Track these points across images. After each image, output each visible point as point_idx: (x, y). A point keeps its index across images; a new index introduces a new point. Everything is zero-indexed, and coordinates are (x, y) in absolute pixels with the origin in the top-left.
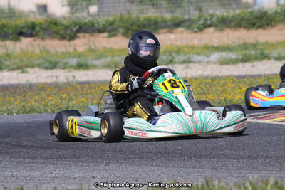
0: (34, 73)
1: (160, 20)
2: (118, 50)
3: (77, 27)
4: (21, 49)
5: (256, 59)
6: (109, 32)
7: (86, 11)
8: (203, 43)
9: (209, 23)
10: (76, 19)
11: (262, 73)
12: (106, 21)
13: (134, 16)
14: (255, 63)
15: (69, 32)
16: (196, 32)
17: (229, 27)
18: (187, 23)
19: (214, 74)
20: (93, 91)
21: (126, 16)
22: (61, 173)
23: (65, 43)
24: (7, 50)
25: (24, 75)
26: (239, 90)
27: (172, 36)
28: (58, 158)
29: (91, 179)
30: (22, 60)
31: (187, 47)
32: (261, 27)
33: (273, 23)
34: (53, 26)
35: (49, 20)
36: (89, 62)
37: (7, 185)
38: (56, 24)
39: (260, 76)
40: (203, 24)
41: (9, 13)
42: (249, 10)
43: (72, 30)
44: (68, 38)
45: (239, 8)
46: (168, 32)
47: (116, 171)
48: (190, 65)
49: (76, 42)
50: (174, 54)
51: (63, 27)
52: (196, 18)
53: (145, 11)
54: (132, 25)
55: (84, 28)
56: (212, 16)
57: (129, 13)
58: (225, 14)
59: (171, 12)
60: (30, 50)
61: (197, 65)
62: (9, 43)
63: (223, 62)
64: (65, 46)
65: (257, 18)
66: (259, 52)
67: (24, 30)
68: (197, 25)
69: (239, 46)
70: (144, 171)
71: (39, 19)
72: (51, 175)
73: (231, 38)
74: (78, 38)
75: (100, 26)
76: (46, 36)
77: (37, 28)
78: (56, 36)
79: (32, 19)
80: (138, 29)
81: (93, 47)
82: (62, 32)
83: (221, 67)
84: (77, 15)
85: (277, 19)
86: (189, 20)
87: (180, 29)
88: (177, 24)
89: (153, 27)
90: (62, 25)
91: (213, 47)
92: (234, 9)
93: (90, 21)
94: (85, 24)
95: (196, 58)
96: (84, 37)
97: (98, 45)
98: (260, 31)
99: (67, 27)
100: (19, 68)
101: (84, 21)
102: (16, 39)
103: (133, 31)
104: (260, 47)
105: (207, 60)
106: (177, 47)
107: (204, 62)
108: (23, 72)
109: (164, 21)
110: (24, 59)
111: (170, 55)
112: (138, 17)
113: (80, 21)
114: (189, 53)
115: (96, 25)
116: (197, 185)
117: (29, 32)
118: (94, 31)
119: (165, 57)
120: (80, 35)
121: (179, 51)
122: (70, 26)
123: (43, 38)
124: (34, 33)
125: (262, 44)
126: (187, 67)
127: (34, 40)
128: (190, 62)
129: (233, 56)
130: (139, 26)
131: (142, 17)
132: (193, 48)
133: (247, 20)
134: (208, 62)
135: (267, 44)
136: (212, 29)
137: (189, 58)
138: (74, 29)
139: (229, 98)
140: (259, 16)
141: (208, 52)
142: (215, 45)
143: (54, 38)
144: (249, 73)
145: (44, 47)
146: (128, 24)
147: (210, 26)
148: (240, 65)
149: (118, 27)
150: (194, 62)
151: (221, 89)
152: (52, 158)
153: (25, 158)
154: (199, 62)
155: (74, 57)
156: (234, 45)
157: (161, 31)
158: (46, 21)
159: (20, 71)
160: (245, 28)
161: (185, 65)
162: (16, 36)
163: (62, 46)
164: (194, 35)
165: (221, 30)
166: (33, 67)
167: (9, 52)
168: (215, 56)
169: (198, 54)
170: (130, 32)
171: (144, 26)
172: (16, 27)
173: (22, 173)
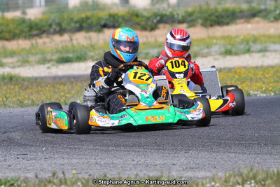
1: (238, 10)
3: (158, 18)
4: (104, 40)
6: (188, 22)
7: (166, 2)
10: (156, 11)
12: (186, 12)
13: (213, 5)
15: (150, 23)
16: (272, 22)
18: (263, 14)
21: (204, 7)
22: (142, 161)
23: (146, 33)
24: (91, 41)
27: (249, 26)
28: (140, 146)
29: (171, 166)
31: (264, 36)
34: (135, 18)
35: (131, 12)
37: (91, 172)
38: (137, 15)
41: (93, 5)
43: (153, 21)
44: (149, 28)
47: (195, 158)
48: (267, 54)
49: (157, 32)
50: (251, 43)
51: (144, 19)
52: (273, 8)
53: (223, 2)
54: (210, 16)
55: (165, 18)
57: (207, 3)
59: (248, 2)
61: (274, 53)
62: (93, 35)
64: (147, 37)
67: (108, 23)
68: (274, 15)
70: (222, 158)
71: (121, 11)
72: (133, 163)
74: (158, 28)
75: (180, 17)
77: (120, 20)
78: (137, 26)
79: (114, 11)
80: (216, 19)
82: (143, 23)
84: (157, 6)
87: (256, 19)
88: (253, 14)
90: (143, 16)
93: (170, 13)
94: (166, 15)
95: (272, 47)
96: (164, 27)
99: (148, 19)
101: (164, 13)
102: (100, 31)
106: (254, 36)
109: (241, 12)
111: (247, 44)
113: (160, 13)
114: (265, 42)
115: (176, 16)
117: (111, 24)
118: (174, 22)
119: (242, 47)
120: (161, 26)
121: (255, 40)
122: (151, 17)
124: (117, 25)
126: (264, 56)
130: (217, 17)
131: (220, 8)
137: (266, 47)
138: (155, 21)
143: (136, 29)
146: (206, 15)
150: (271, 51)
152: (134, 145)
153: (108, 146)
154: (275, 51)
155: (155, 47)
157: (238, 21)
158: (129, 13)
161: (261, 54)
162: (99, 27)
163: (143, 37)
167: (93, 43)
169: (274, 43)
170: (209, 22)
171: (222, 17)
172: (99, 19)
173: (105, 161)
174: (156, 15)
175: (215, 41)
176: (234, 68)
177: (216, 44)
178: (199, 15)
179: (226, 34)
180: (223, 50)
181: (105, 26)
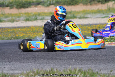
2: (14, 14)
5: (71, 18)
8: (49, 11)
9: (51, 3)
20: (4, 31)
32: (73, 5)
33: (78, 3)
36: (2, 19)
40: (49, 3)
46: (35, 7)
66: (72, 15)
81: (3, 13)
85: (80, 1)
86: (43, 2)
89: (29, 5)
97: (5, 12)
98: (73, 7)
104: (73, 13)
116: (48, 71)
125: (74, 12)
128: (44, 19)
132: (45, 13)
133: (67, 2)
136: (53, 6)
147: (52, 4)
149: (14, 5)
160: (67, 5)
164: (45, 8)
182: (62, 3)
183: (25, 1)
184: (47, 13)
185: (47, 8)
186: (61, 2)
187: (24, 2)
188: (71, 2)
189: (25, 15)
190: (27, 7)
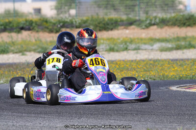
0: (31, 55)
1: (119, 20)
3: (61, 24)
4: (22, 38)
5: (186, 47)
6: (83, 27)
7: (67, 13)
8: (149, 36)
9: (153, 22)
10: (60, 19)
11: (190, 58)
12: (82, 20)
13: (101, 17)
14: (185, 51)
15: (55, 27)
16: (144, 29)
17: (167, 25)
18: (138, 23)
19: (156, 58)
21: (95, 17)
22: (47, 124)
23: (53, 35)
24: (13, 39)
25: (23, 56)
26: (173, 69)
27: (127, 31)
28: (46, 113)
30: (22, 47)
31: (138, 39)
32: (189, 25)
34: (45, 23)
35: (42, 19)
38: (46, 22)
39: (188, 60)
40: (149, 23)
41: (14, 13)
42: (182, 14)
43: (57, 26)
44: (55, 31)
45: (174, 12)
46: (125, 28)
48: (140, 51)
50: (128, 44)
51: (51, 24)
52: (144, 19)
53: (109, 14)
54: (99, 23)
55: (66, 24)
56: (156, 17)
57: (97, 14)
58: (165, 16)
59: (127, 14)
60: (29, 39)
61: (144, 51)
62: (14, 35)
63: (162, 50)
64: (53, 37)
65: (187, 19)
66: (187, 43)
67: (25, 26)
68: (145, 24)
69: (174, 38)
71: (35, 18)
72: (40, 125)
73: (168, 33)
74: (61, 31)
75: (77, 24)
76: (40, 30)
77: (34, 25)
78: (46, 30)
79: (30, 18)
80: (103, 26)
82: (50, 27)
83: (161, 53)
84: (61, 15)
86: (139, 20)
87: (133, 27)
88: (130, 23)
89: (114, 25)
90: (51, 22)
91: (155, 39)
92: (170, 13)
93: (70, 20)
94: (67, 22)
95: (143, 47)
98: (189, 29)
99: (54, 24)
100: (20, 52)
101: (66, 20)
102: (19, 32)
103: (100, 27)
104: (188, 39)
105: (151, 48)
106: (131, 38)
107: (148, 50)
108: (23, 55)
109: (122, 21)
110: (24, 46)
111: (126, 44)
112: (103, 18)
113: (63, 20)
114: (139, 43)
115: (74, 23)
117: (27, 27)
118: (72, 27)
119: (122, 46)
120: (63, 29)
121: (131, 42)
122: (56, 23)
123: (37, 32)
124: (31, 28)
125: (190, 37)
126: (137, 53)
127: (31, 33)
128: (139, 49)
129: (169, 45)
130: (104, 24)
131: (106, 18)
132: (142, 39)
133: (180, 21)
134: (152, 50)
135: (193, 38)
136: (155, 27)
137: (139, 47)
138: (59, 26)
139: (166, 74)
140: (188, 18)
141: (151, 42)
142: (157, 38)
143: (45, 31)
144: (181, 57)
145: (38, 38)
146: (97, 23)
147: (154, 24)
148: (174, 52)
150: (142, 50)
151: (160, 68)
152: (41, 113)
153: (23, 113)
154: (145, 50)
156: (170, 38)
157: (120, 27)
158: (40, 20)
159: (21, 54)
160: (179, 26)
161: (135, 51)
162: (19, 30)
163: (50, 37)
164: (143, 31)
165: (162, 28)
166: (30, 51)
167: (13, 41)
168: (157, 46)
169: (145, 44)
170: (98, 28)
171: (108, 24)
172: (18, 23)
173: (20, 124)
174: (60, 22)
175: (102, 41)
176: (115, 61)
177: (103, 43)
178: (91, 23)
179: (110, 37)
180: (108, 48)
181: (22, 29)
182: (171, 23)
183: (109, 19)
184: (145, 39)
185: (146, 31)
186: (168, 21)
187: (106, 20)
188: (186, 21)
189: (108, 42)
190: (112, 29)
